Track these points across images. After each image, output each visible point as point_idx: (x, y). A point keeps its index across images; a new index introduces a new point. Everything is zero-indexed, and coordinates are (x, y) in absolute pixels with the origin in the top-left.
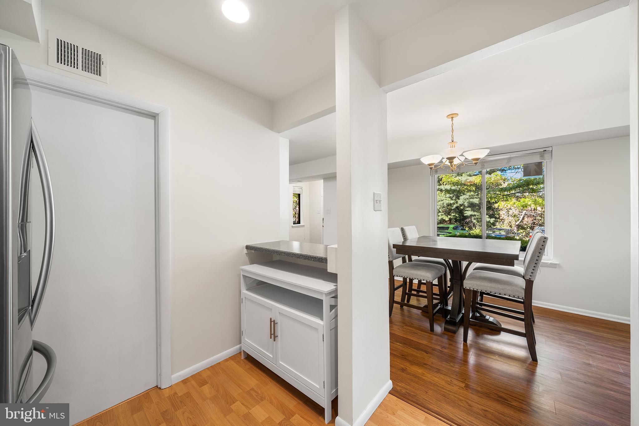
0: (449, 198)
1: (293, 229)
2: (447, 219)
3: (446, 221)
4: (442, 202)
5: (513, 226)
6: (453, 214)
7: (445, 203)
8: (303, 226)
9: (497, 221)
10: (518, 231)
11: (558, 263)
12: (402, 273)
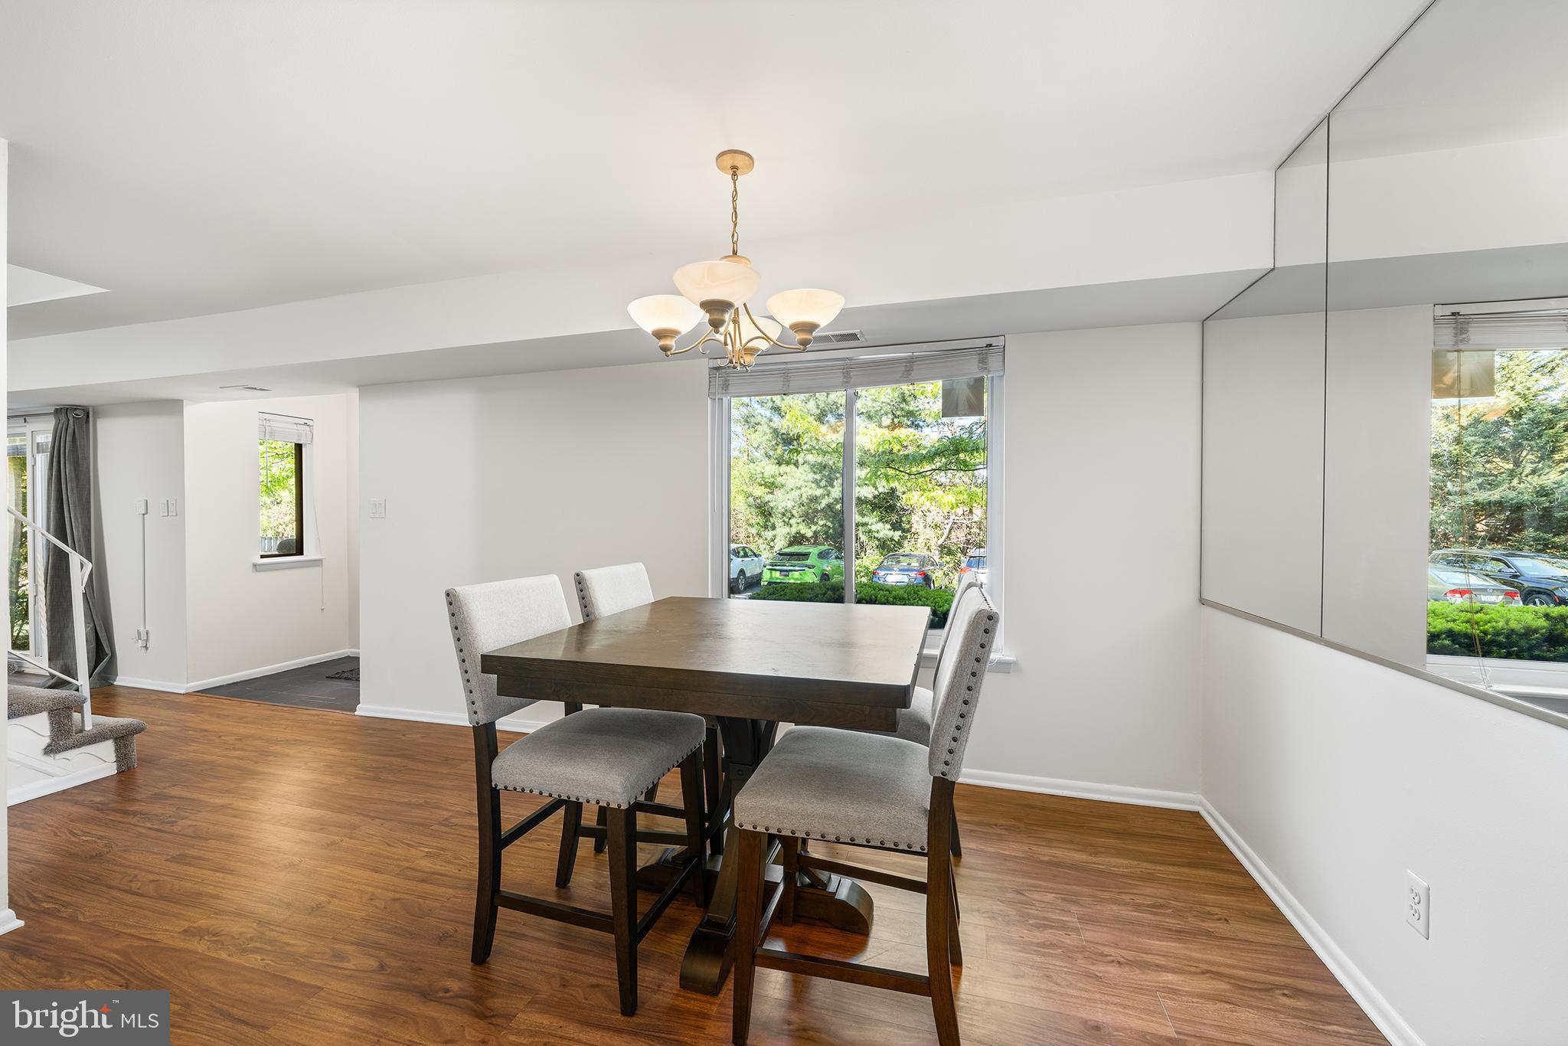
0: (813, 482)
1: (258, 574)
2: (809, 534)
3: (808, 540)
4: (799, 492)
5: (933, 547)
6: (821, 523)
7: (804, 495)
8: (317, 563)
9: (906, 538)
10: (941, 557)
11: (1014, 659)
12: (523, 778)
